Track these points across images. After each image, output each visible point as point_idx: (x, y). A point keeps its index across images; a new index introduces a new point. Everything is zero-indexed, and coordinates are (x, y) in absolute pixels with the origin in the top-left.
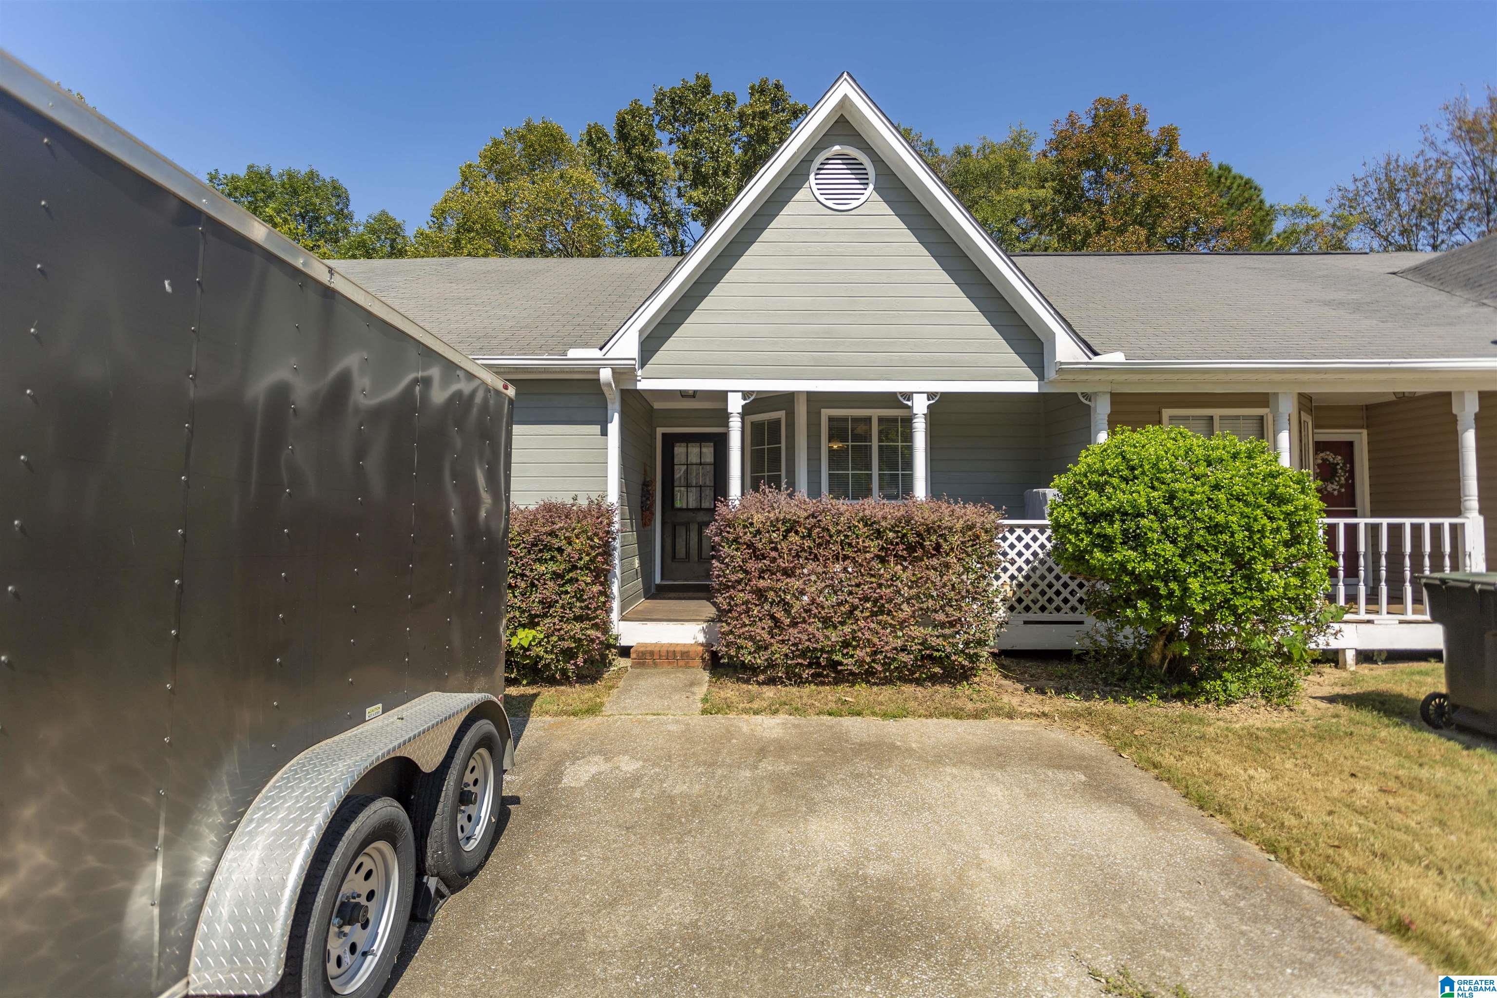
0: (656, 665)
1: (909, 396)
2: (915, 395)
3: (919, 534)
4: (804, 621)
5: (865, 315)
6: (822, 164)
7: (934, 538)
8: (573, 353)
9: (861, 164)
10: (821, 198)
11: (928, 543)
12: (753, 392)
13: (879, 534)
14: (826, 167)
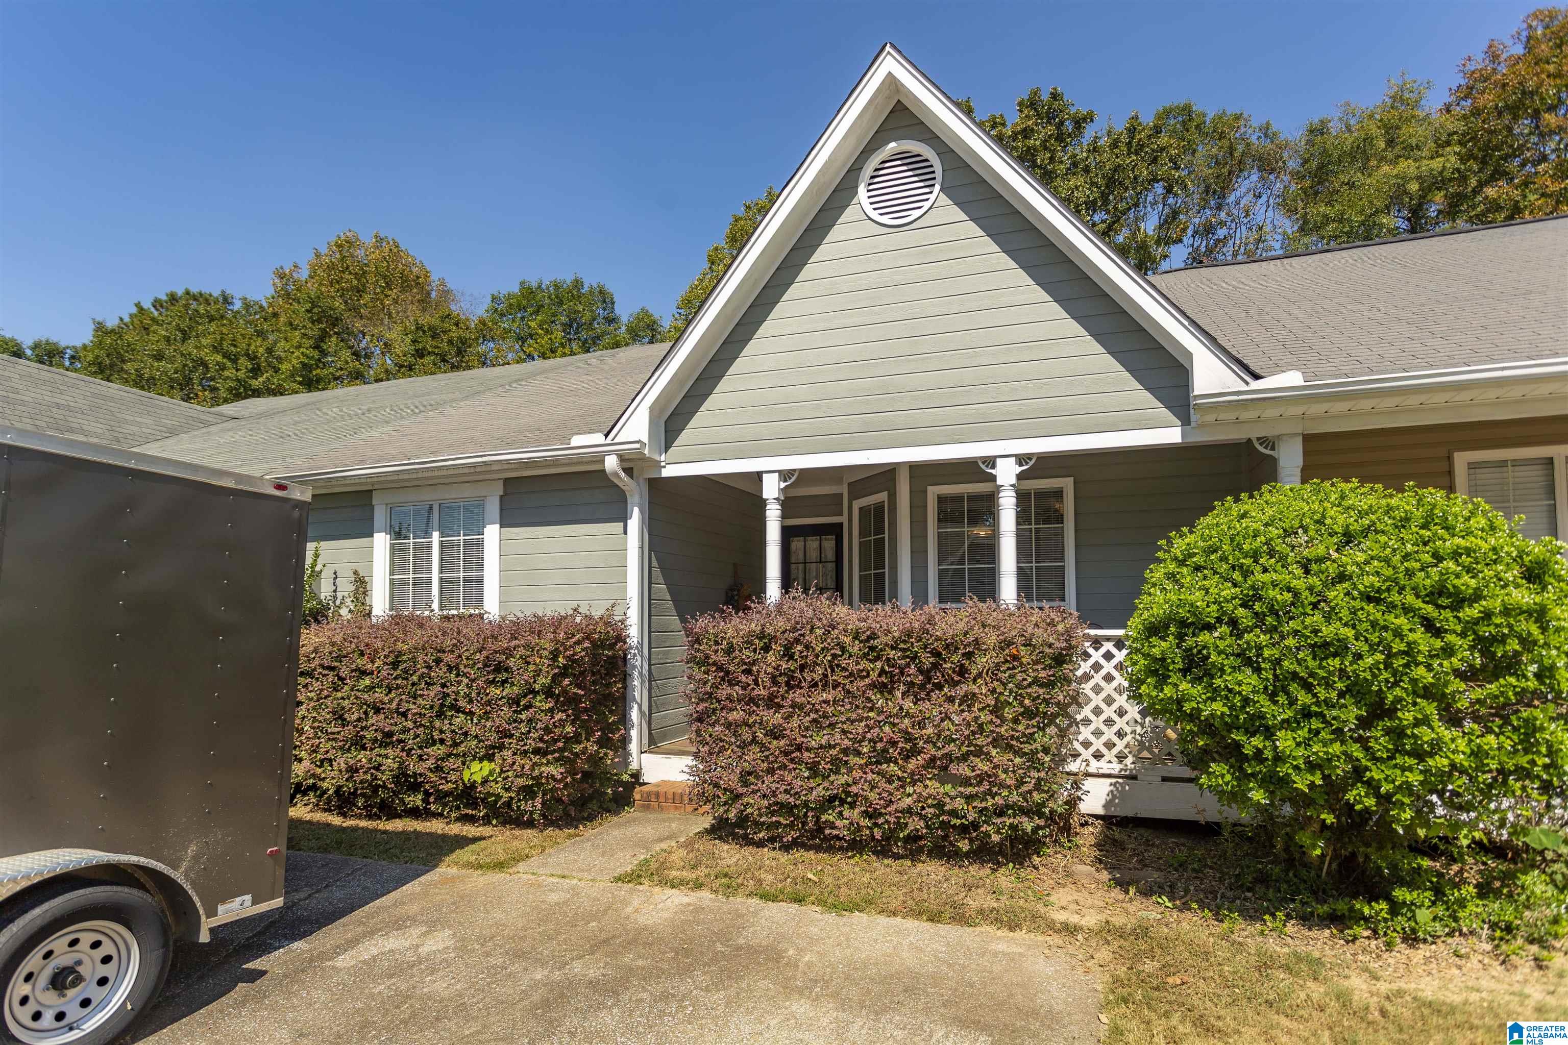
0: (661, 809)
1: (991, 461)
2: (998, 460)
3: (936, 654)
4: (784, 767)
5: (930, 358)
6: (876, 170)
7: (955, 658)
8: (577, 441)
9: (927, 160)
10: (875, 215)
11: (949, 665)
12: (795, 470)
13: (873, 654)
14: (882, 172)
